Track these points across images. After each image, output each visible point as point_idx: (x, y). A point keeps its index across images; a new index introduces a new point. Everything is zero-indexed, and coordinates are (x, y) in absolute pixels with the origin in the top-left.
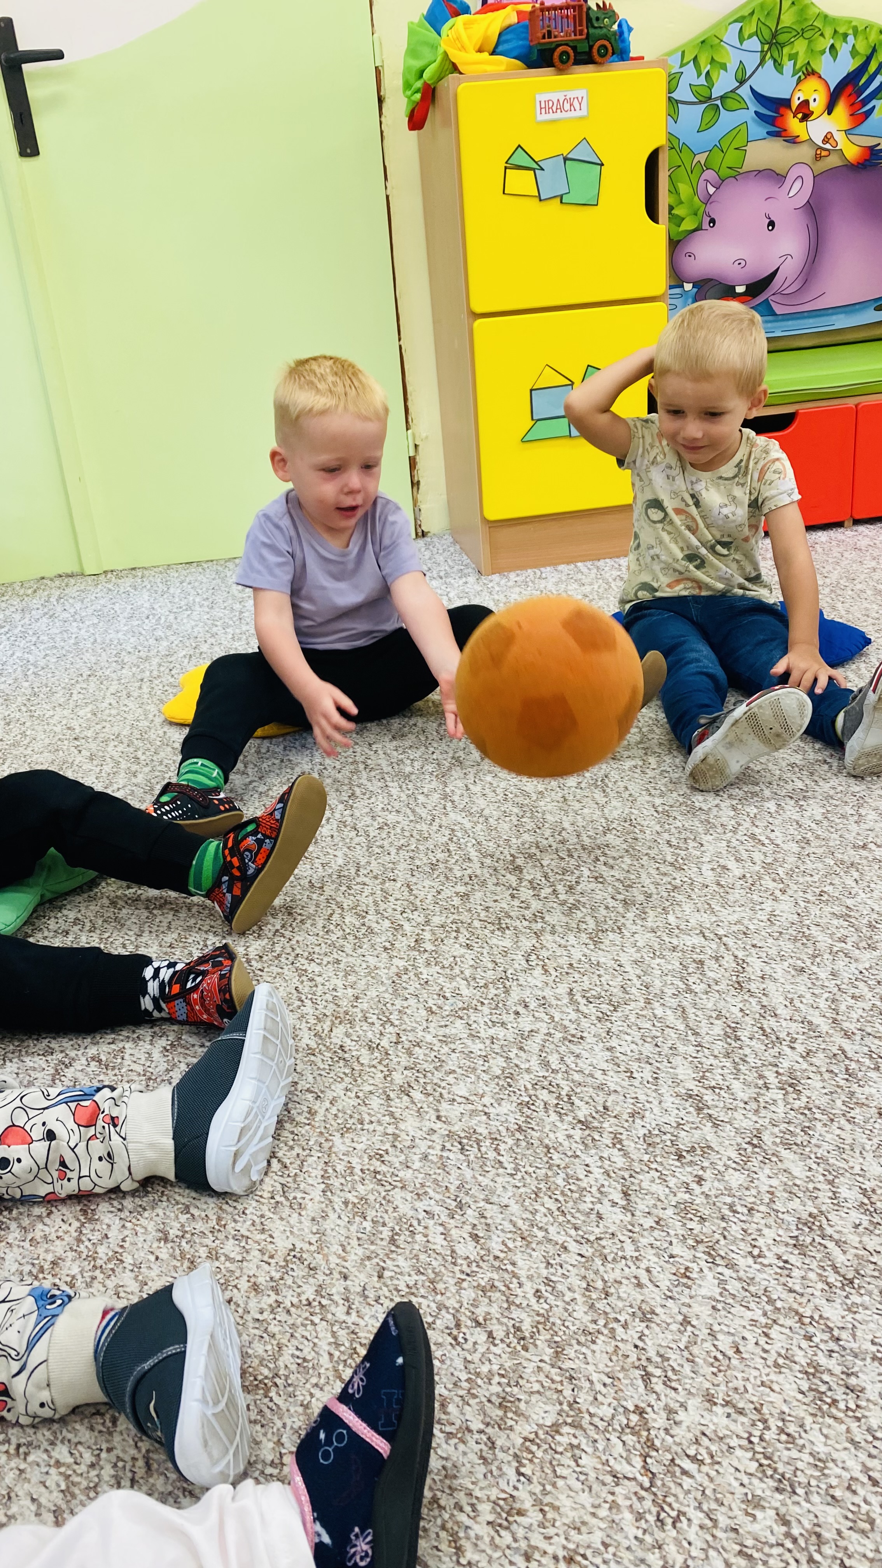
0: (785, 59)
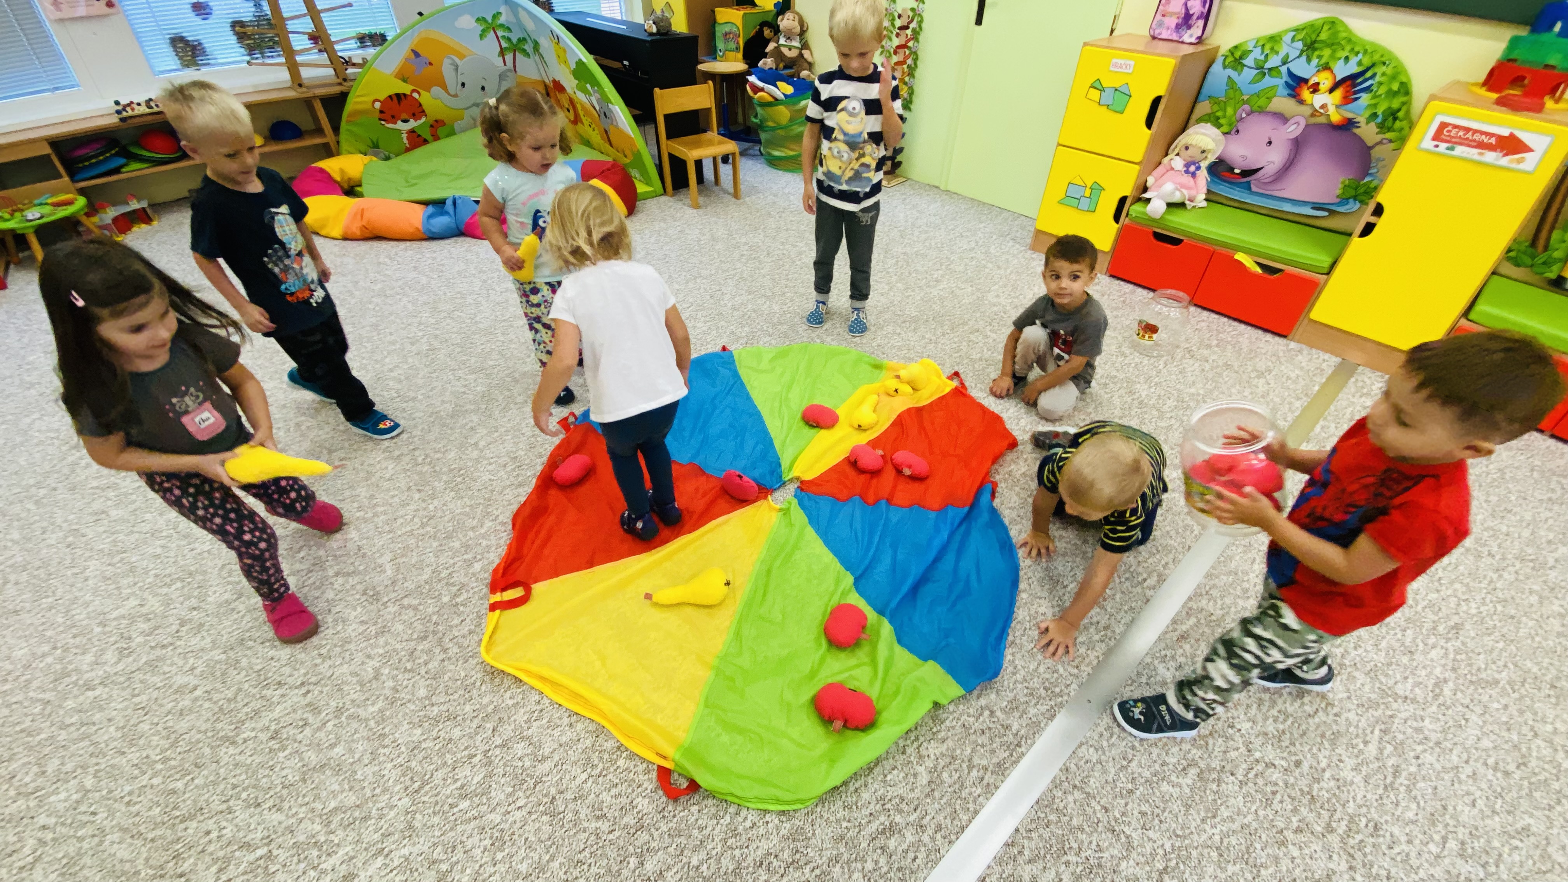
0: (1315, 57)
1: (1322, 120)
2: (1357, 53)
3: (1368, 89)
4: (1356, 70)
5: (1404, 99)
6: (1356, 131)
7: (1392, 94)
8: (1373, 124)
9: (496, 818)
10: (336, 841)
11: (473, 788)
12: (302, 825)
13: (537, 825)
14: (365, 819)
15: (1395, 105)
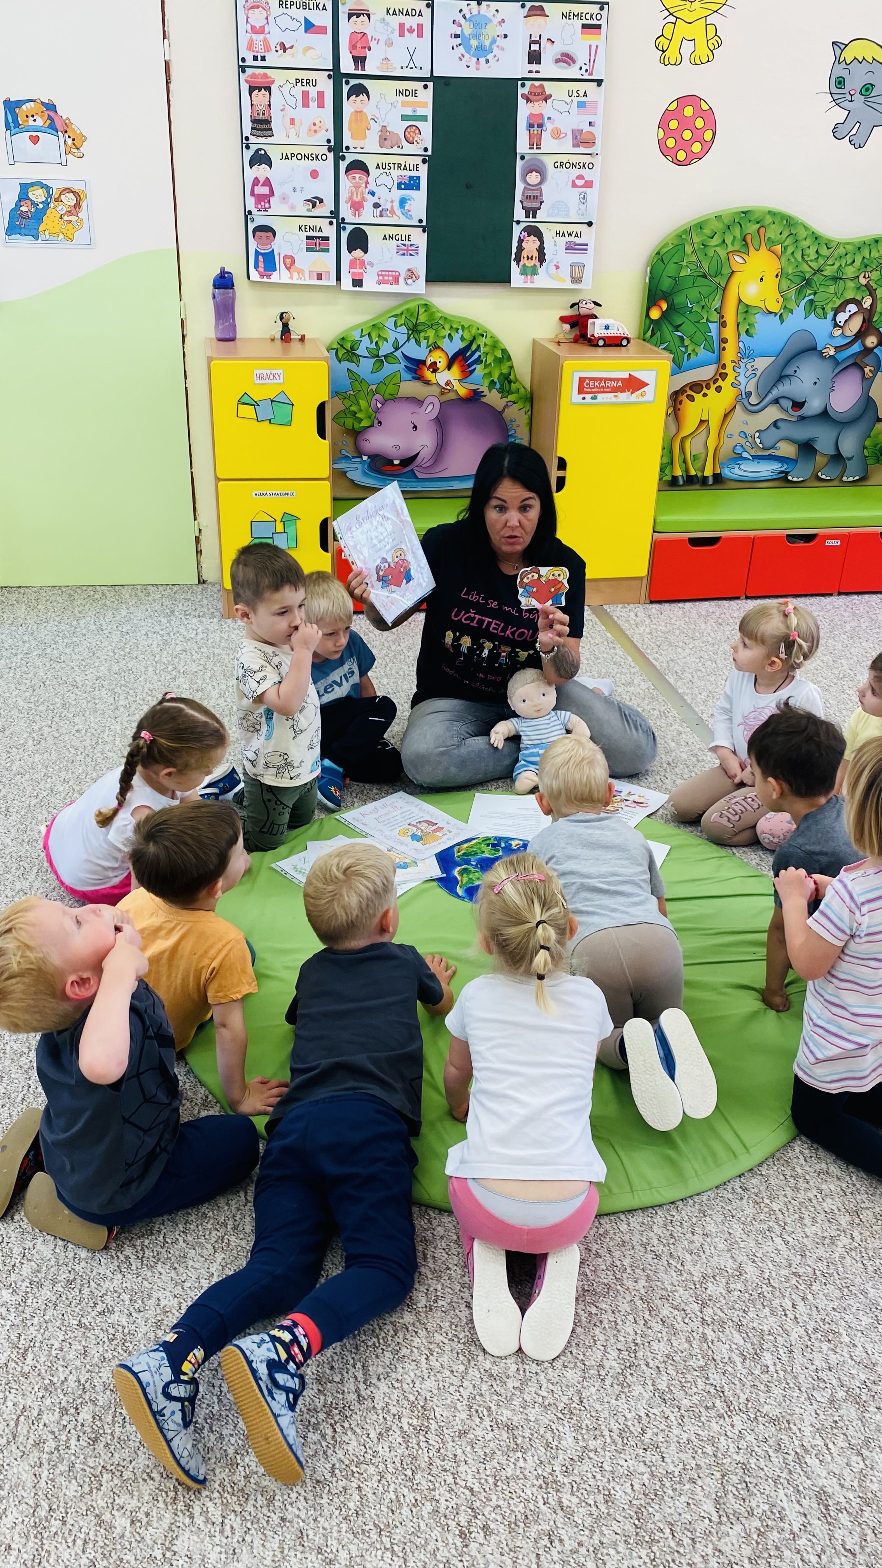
0: (422, 339)
1: (452, 396)
2: (457, 330)
3: (478, 361)
4: (459, 345)
5: (509, 364)
6: (483, 400)
7: (499, 361)
8: (494, 391)
9: (796, 1332)
10: (766, 1507)
11: (749, 1345)
12: (726, 1549)
13: (821, 1296)
14: (745, 1468)
15: (505, 371)
